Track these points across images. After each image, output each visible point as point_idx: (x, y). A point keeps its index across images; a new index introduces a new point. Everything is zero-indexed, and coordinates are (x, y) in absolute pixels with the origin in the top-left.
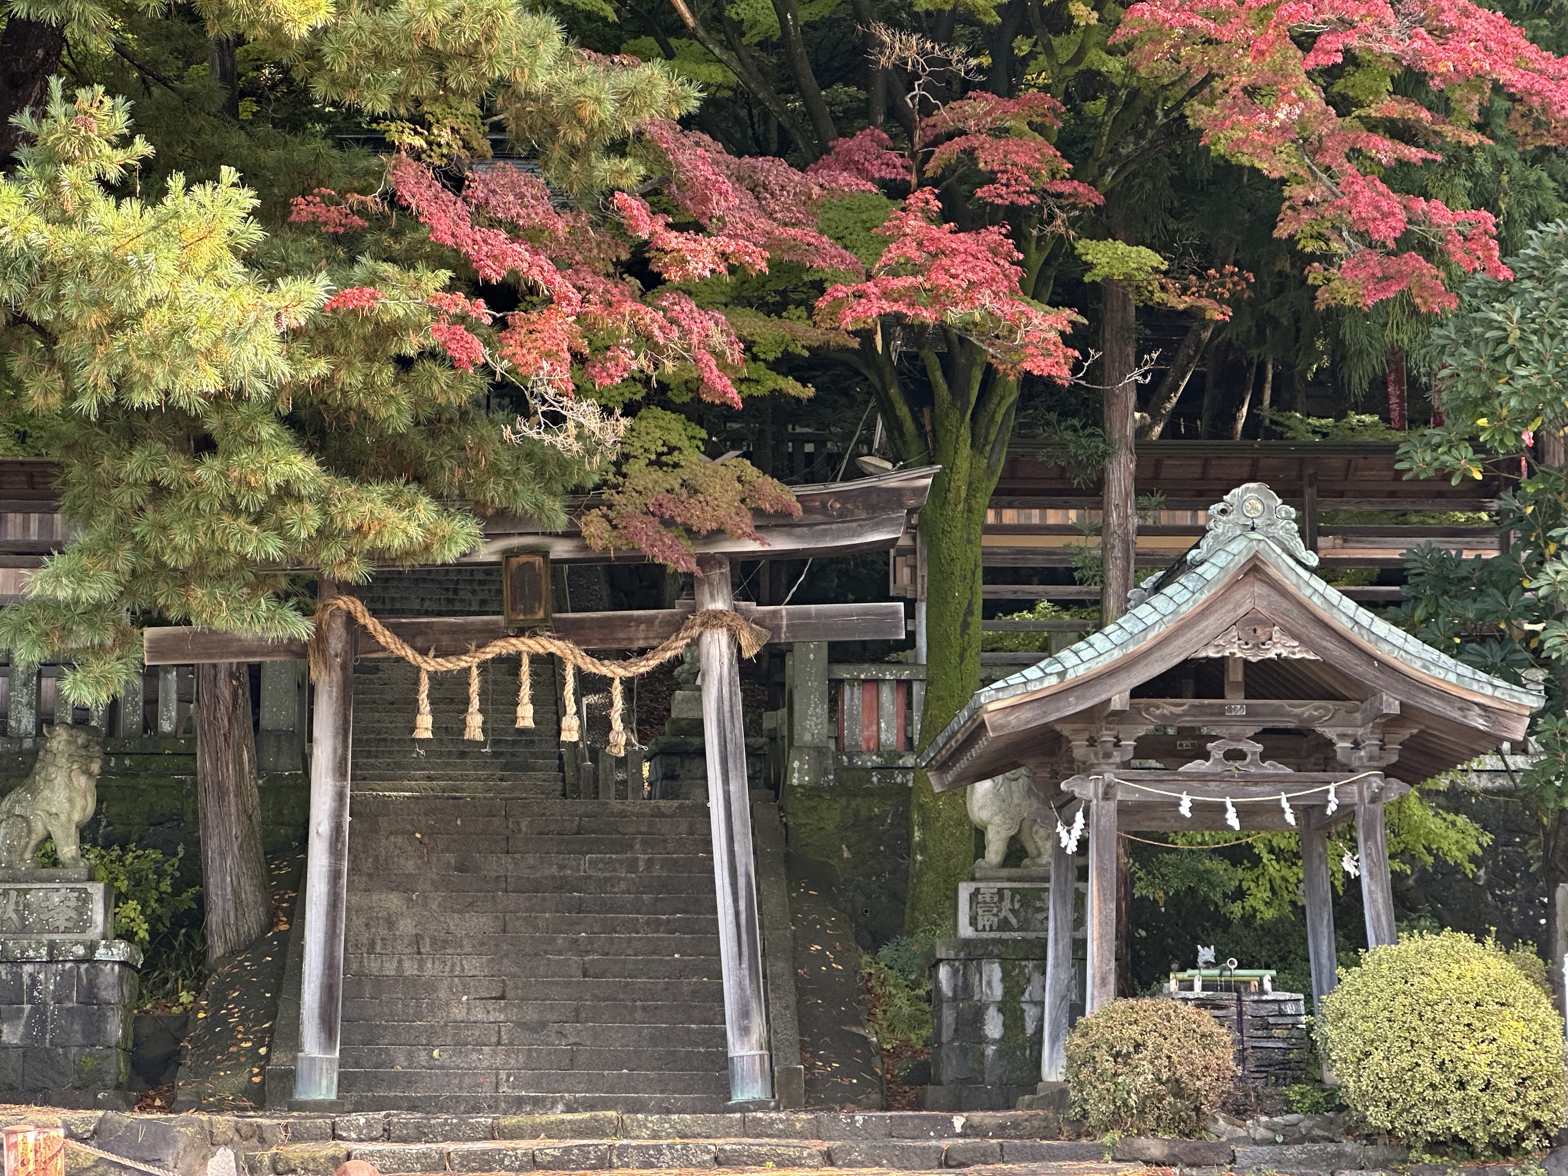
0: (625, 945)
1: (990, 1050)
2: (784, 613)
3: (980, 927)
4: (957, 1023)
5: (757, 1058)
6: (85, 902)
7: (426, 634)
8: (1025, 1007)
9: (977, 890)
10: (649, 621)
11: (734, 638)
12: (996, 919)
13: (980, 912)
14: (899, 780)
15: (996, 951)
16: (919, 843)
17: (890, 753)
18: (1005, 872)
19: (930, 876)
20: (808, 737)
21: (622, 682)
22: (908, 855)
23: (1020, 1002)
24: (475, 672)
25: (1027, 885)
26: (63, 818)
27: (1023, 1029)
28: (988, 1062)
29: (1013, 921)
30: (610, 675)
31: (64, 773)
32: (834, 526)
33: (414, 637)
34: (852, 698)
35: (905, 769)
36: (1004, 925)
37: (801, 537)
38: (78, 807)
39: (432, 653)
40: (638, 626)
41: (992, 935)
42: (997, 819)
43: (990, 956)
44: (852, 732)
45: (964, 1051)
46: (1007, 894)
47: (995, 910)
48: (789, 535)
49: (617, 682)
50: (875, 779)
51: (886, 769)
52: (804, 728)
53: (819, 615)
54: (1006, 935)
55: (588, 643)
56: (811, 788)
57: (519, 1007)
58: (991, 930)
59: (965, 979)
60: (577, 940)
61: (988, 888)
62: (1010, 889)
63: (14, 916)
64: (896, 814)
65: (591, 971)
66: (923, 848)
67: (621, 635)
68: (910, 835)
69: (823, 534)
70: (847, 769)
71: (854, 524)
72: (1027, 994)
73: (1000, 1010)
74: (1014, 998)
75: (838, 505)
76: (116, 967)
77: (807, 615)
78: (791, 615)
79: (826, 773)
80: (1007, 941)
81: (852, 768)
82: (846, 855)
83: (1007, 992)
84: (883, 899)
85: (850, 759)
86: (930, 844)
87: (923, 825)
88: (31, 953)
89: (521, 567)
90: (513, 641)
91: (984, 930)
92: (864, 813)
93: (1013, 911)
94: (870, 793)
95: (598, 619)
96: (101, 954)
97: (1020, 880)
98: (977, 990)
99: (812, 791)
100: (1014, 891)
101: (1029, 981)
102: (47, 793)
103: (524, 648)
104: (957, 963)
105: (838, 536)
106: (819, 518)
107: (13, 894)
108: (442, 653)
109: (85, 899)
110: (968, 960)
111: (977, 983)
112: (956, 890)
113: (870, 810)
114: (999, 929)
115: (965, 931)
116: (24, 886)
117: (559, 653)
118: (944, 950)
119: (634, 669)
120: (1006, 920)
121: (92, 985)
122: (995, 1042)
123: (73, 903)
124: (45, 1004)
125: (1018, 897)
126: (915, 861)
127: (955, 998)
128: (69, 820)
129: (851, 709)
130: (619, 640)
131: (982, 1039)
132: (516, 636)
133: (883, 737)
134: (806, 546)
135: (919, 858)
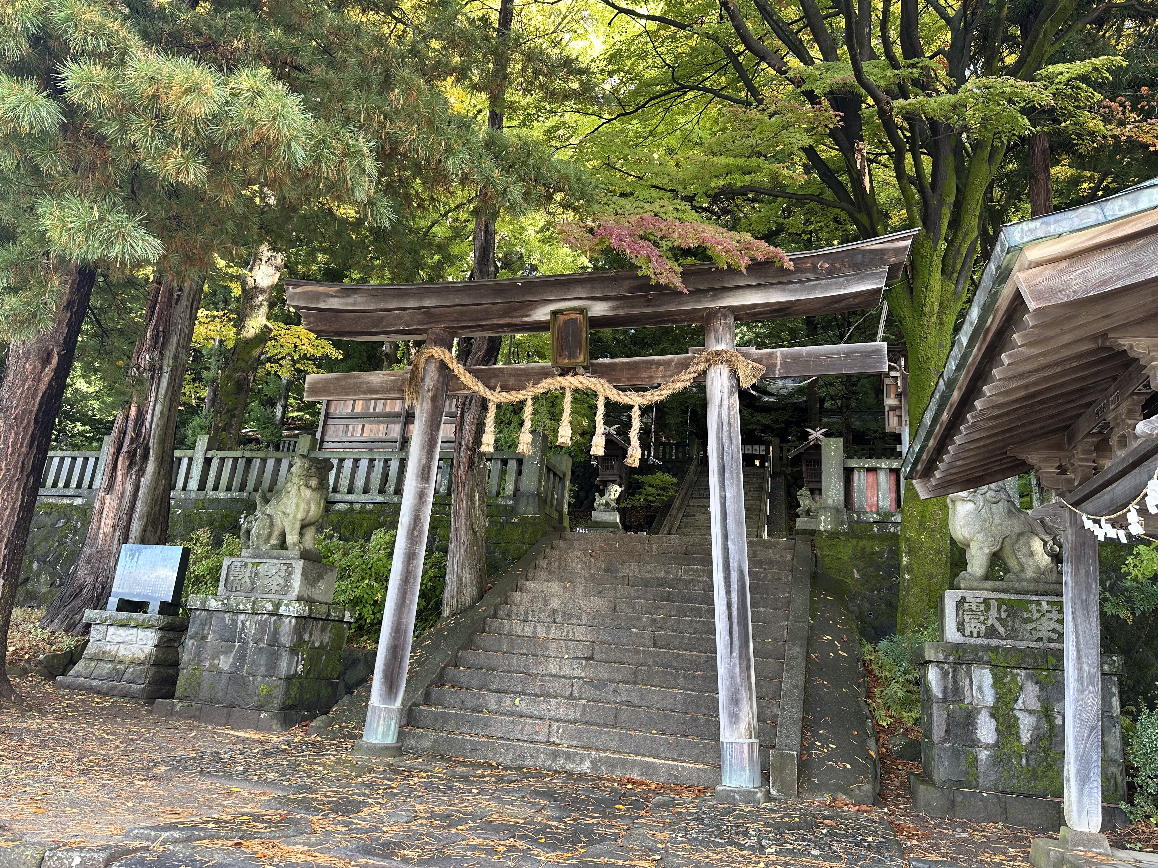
0: (687, 626)
1: (984, 755)
2: (779, 354)
3: (967, 633)
4: (948, 725)
5: (746, 747)
6: (290, 573)
7: (498, 376)
8: (1018, 714)
9: (963, 599)
10: (667, 364)
11: (734, 373)
12: (983, 627)
13: (967, 619)
14: (892, 530)
15: (986, 658)
16: (906, 566)
17: (885, 513)
18: (988, 584)
19: (914, 591)
20: (830, 502)
21: (640, 408)
22: (899, 574)
23: (1013, 709)
24: (529, 403)
25: (1012, 597)
26: (291, 516)
27: (1018, 738)
28: (982, 768)
29: (1001, 629)
30: (631, 403)
31: (295, 487)
32: (823, 282)
33: (489, 379)
34: (859, 479)
35: (896, 523)
36: (991, 632)
37: (794, 291)
38: (301, 509)
39: (498, 389)
40: (658, 368)
41: (980, 641)
42: (980, 537)
43: (980, 662)
44: (860, 499)
45: (956, 754)
46: (994, 604)
47: (982, 618)
48: (783, 290)
49: (636, 408)
50: (875, 529)
51: (883, 522)
52: (828, 496)
53: (809, 355)
54: (994, 642)
55: (618, 381)
56: (832, 533)
57: (595, 667)
58: (978, 636)
59: (955, 682)
60: (655, 620)
61: (974, 597)
62: (996, 600)
63: (248, 581)
64: (890, 551)
65: (659, 643)
66: (909, 569)
67: (644, 375)
68: (899, 559)
69: (814, 288)
70: (857, 522)
71: (841, 279)
72: (1020, 701)
73: (992, 715)
74: (1006, 704)
75: (827, 265)
76: (294, 621)
77: (799, 356)
78: (784, 356)
79: (842, 524)
80: (997, 648)
81: (859, 522)
82: (856, 576)
83: (999, 698)
84: (882, 606)
85: (859, 516)
86: (915, 567)
87: (909, 552)
88: (241, 607)
89: (566, 322)
90: (559, 378)
91: (971, 636)
92: (868, 550)
93: (999, 620)
94: (873, 538)
95: (627, 363)
96: (282, 610)
97: (1006, 591)
98: (967, 693)
99: (833, 535)
100: (1001, 602)
101: (1021, 689)
102: (285, 500)
103: (567, 384)
104: (946, 666)
105: (828, 287)
106: (810, 276)
107: (250, 565)
108: (505, 389)
109: (289, 572)
110: (957, 664)
111: (967, 687)
112: (942, 598)
113: (872, 547)
114: (987, 635)
115: (952, 634)
116: (257, 560)
117: (593, 388)
118: (932, 652)
119: (649, 397)
120: (993, 628)
121: (276, 632)
122: (988, 747)
123: (283, 574)
124: (248, 644)
125: (1004, 607)
126: (904, 579)
127: (945, 699)
128: (295, 518)
129: (859, 486)
130: (642, 379)
131: (974, 743)
132: (562, 375)
133: (881, 503)
134: (797, 298)
135: (907, 576)
